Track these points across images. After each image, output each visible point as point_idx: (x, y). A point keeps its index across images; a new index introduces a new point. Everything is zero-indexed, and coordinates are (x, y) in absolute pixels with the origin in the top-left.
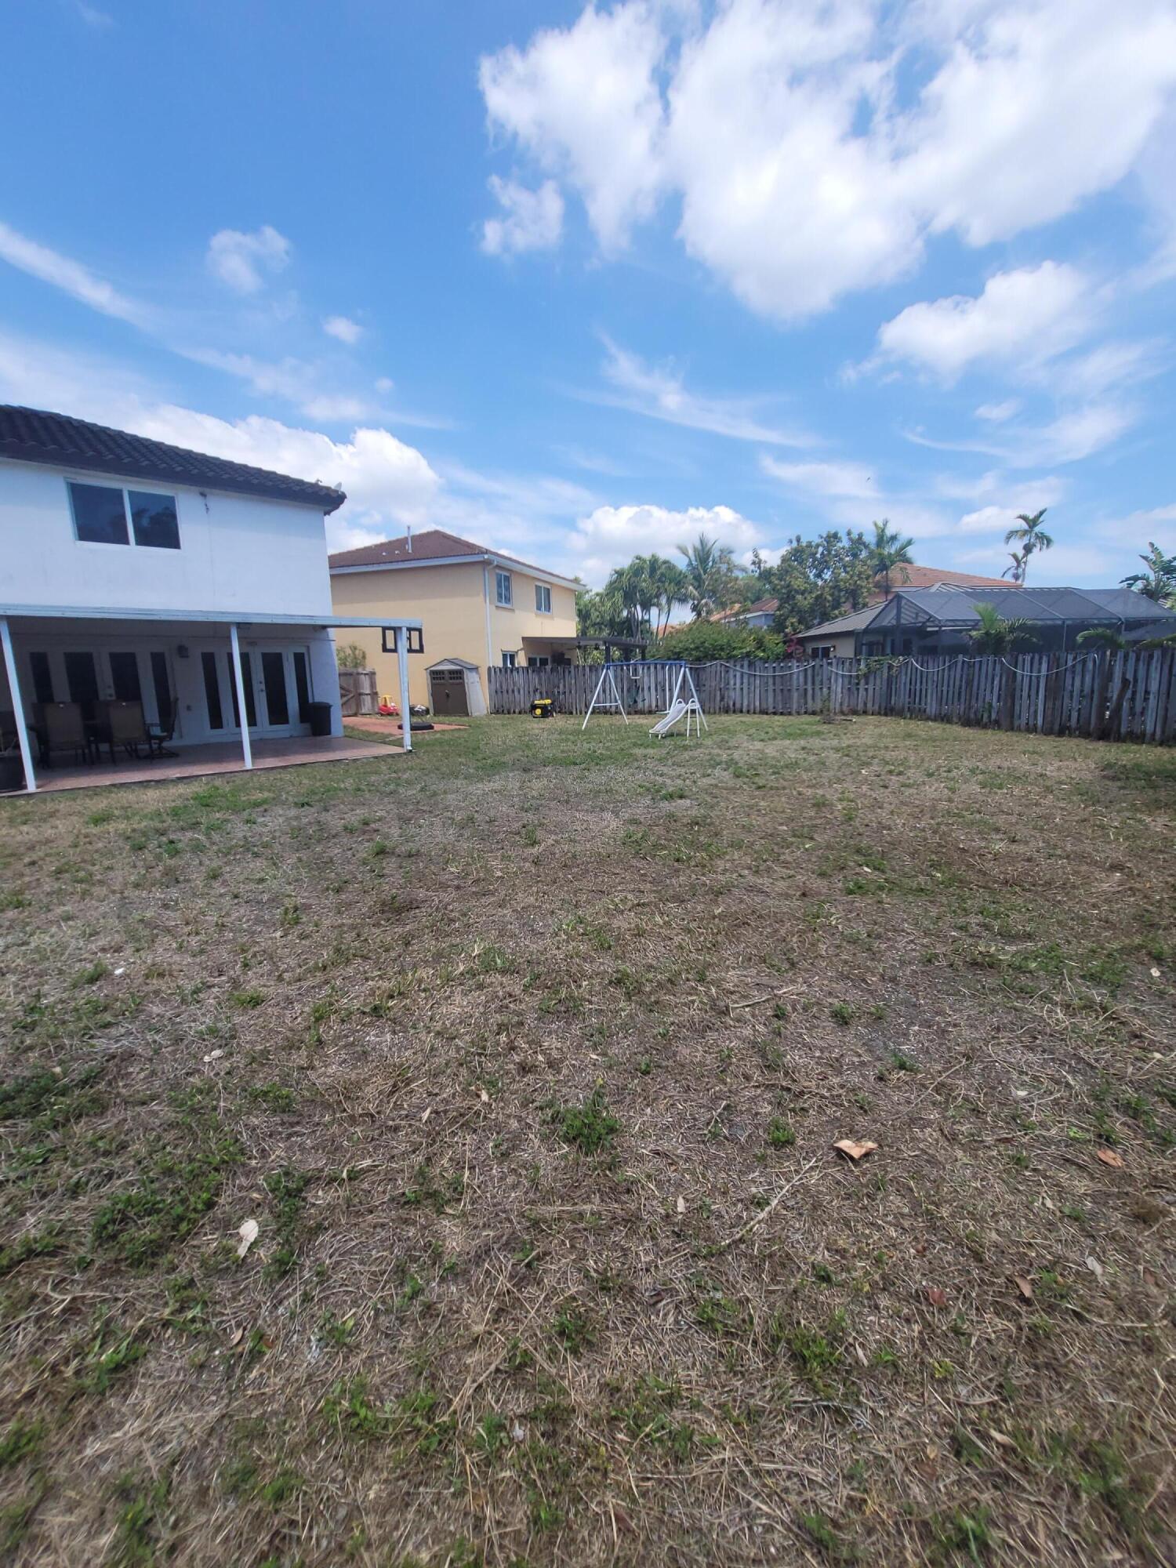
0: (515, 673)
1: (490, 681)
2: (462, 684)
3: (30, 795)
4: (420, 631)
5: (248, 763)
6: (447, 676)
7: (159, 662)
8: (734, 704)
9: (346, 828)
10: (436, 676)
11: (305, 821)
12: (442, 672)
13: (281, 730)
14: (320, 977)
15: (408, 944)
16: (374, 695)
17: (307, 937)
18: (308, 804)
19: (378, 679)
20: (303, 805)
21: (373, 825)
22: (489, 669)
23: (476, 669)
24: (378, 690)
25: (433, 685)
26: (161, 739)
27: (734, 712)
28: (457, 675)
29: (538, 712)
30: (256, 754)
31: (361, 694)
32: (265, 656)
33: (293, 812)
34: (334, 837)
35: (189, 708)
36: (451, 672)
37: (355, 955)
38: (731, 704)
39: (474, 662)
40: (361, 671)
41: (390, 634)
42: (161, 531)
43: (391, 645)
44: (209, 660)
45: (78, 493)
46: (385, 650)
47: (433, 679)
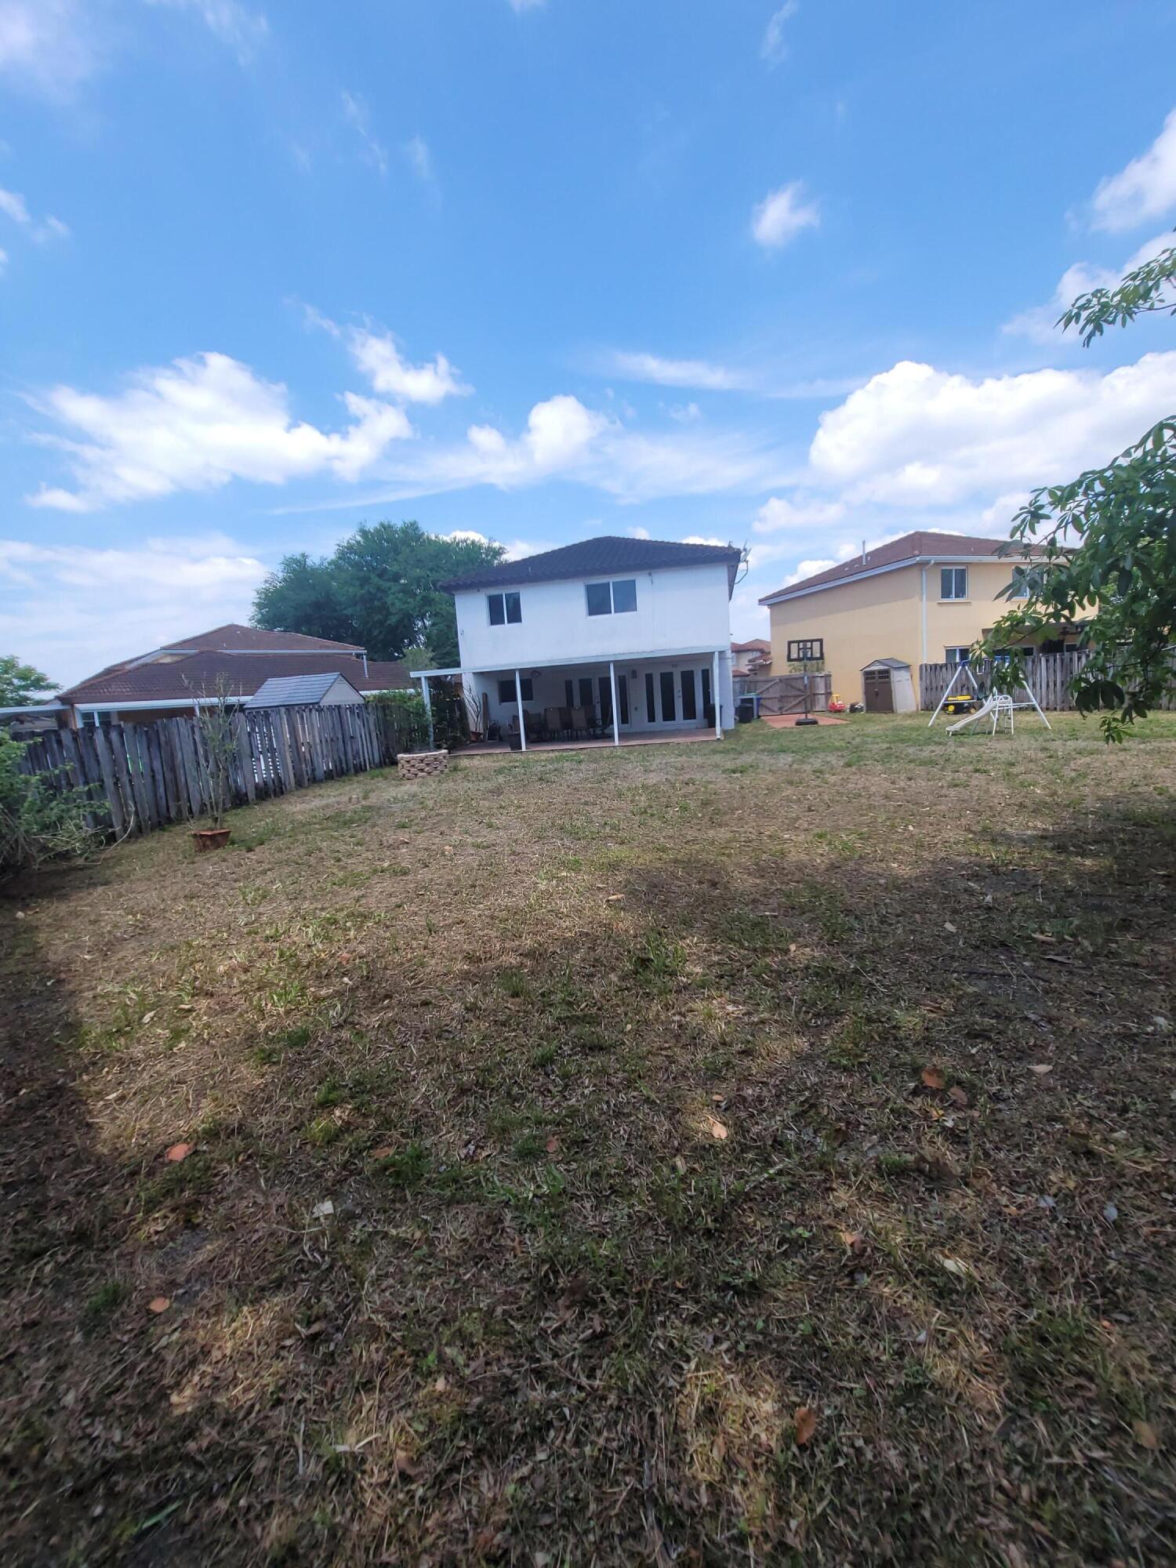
0: (944, 669)
1: (921, 679)
2: (889, 683)
3: (518, 752)
4: (821, 641)
5: (617, 743)
6: (877, 675)
10: (868, 675)
12: (873, 672)
13: (690, 723)
16: (829, 694)
19: (834, 681)
22: (921, 666)
23: (907, 667)
24: (833, 689)
25: (866, 684)
28: (885, 675)
29: (951, 708)
31: (815, 694)
32: (683, 673)
35: (636, 709)
36: (880, 672)
39: (908, 661)
40: (817, 674)
41: (794, 647)
42: (627, 602)
43: (794, 655)
44: (649, 678)
45: (590, 590)
46: (789, 659)
47: (866, 679)
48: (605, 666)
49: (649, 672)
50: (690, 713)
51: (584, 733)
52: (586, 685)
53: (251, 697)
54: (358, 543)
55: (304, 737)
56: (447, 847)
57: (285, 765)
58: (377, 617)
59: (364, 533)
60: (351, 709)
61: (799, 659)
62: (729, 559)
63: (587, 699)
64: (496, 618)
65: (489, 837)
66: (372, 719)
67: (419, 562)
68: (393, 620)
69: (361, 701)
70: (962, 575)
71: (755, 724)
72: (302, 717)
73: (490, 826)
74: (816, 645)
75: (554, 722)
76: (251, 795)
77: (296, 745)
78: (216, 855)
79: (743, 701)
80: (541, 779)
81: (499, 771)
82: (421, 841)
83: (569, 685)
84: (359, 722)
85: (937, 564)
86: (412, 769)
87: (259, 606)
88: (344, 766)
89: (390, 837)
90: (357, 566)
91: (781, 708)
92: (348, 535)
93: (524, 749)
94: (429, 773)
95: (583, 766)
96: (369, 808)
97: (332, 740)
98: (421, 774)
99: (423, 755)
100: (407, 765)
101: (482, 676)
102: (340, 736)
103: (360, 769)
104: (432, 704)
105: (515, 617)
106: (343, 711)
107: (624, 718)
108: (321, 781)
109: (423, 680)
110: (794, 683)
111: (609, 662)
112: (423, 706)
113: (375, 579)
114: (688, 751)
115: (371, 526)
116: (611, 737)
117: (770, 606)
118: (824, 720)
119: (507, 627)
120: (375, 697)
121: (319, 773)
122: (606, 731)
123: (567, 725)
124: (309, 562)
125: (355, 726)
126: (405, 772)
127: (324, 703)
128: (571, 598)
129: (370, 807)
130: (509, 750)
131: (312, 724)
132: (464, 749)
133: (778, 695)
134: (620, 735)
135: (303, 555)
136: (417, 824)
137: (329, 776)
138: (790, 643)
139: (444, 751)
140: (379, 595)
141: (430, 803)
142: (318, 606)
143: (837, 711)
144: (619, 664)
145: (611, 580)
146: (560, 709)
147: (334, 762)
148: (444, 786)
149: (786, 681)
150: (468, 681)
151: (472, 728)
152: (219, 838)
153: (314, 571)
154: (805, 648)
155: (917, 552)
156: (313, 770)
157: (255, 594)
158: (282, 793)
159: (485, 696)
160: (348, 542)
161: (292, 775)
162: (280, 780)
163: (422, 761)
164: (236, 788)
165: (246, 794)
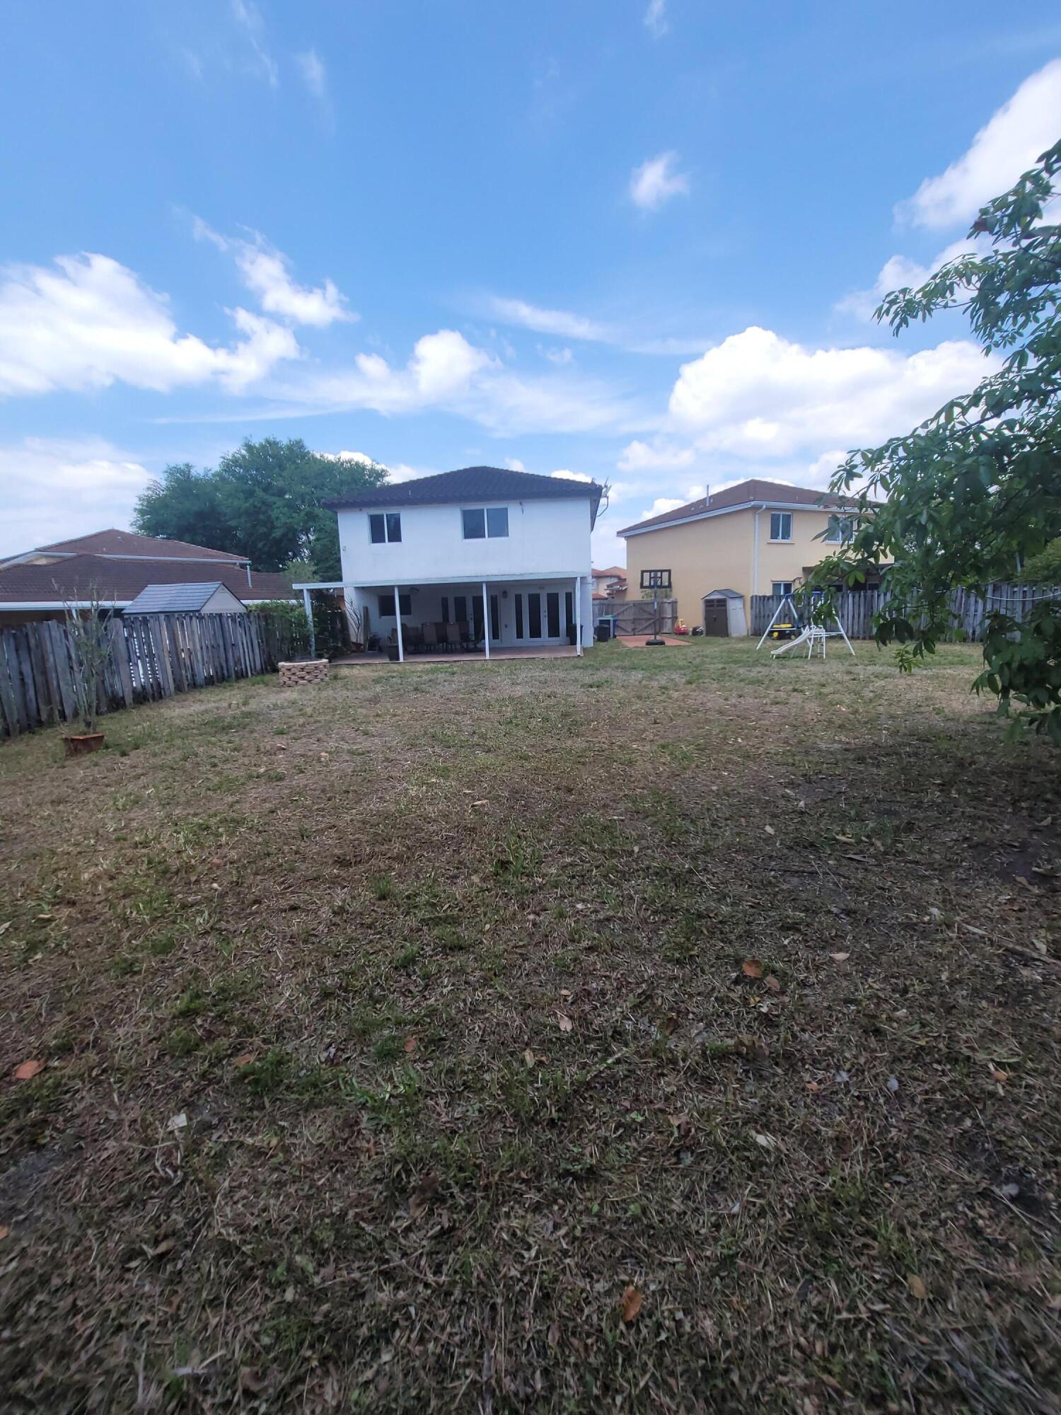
0: (771, 601)
1: (752, 608)
2: (725, 611)
3: (400, 662)
4: (669, 571)
5: (488, 657)
6: (716, 604)
8: (974, 633)
10: (709, 604)
12: (712, 601)
13: (554, 640)
16: (675, 618)
19: (679, 607)
22: (752, 597)
23: (742, 597)
25: (706, 611)
27: (973, 640)
28: (722, 603)
29: (776, 634)
31: (664, 618)
32: (549, 595)
35: (506, 626)
36: (719, 601)
38: (971, 631)
39: (741, 592)
40: (665, 600)
41: (646, 575)
42: (500, 529)
43: (646, 583)
44: (518, 599)
45: (466, 515)
46: (642, 586)
47: (707, 606)
48: (477, 586)
49: (518, 593)
50: (554, 632)
51: (458, 647)
52: (460, 602)
53: (130, 602)
54: (244, 457)
55: (184, 643)
56: (323, 754)
57: (164, 671)
58: (262, 530)
59: (250, 448)
60: (233, 618)
61: (650, 587)
62: (592, 493)
63: (461, 617)
64: (377, 537)
65: (364, 744)
66: (254, 628)
67: (304, 480)
68: (277, 534)
69: (243, 610)
70: (787, 520)
71: (611, 642)
72: (182, 624)
73: (366, 733)
74: (665, 575)
75: (431, 636)
76: (129, 699)
77: (175, 651)
78: (87, 759)
79: (601, 622)
80: (416, 689)
81: (377, 681)
82: (298, 748)
83: (445, 602)
84: (240, 630)
85: (768, 509)
86: (293, 677)
87: (142, 512)
88: (225, 672)
89: (268, 743)
90: (241, 478)
91: (634, 630)
92: (234, 448)
93: (401, 659)
94: (309, 681)
95: (455, 678)
96: (247, 715)
97: (213, 647)
98: (301, 682)
99: (304, 663)
100: (288, 673)
101: (363, 590)
102: (221, 643)
103: (241, 676)
104: (314, 615)
105: (395, 536)
106: (224, 620)
107: (495, 634)
108: (201, 686)
109: (305, 592)
110: (646, 608)
111: (482, 583)
112: (305, 617)
113: (259, 493)
114: (551, 666)
115: (257, 441)
116: (482, 651)
117: (627, 538)
118: (671, 642)
119: (387, 545)
120: (257, 606)
121: (200, 679)
122: (478, 646)
123: (443, 639)
124: (193, 472)
125: (237, 635)
126: (286, 679)
127: (207, 610)
128: (449, 521)
129: (250, 713)
130: (387, 660)
131: (193, 632)
132: (346, 659)
133: (632, 618)
134: (491, 649)
135: (187, 465)
136: (295, 731)
137: (210, 682)
138: (643, 572)
139: (325, 661)
140: (263, 509)
141: (309, 710)
142: (201, 515)
143: (683, 633)
144: (490, 585)
145: (485, 507)
146: (436, 624)
147: (215, 668)
148: (324, 694)
149: (639, 606)
150: (350, 597)
151: (353, 639)
152: (93, 743)
153: (197, 483)
154: (655, 577)
155: (752, 498)
156: (193, 675)
157: (136, 500)
158: (161, 697)
159: (366, 610)
160: (233, 456)
161: (171, 680)
162: (159, 684)
163: (303, 669)
164: (112, 692)
165: (123, 698)
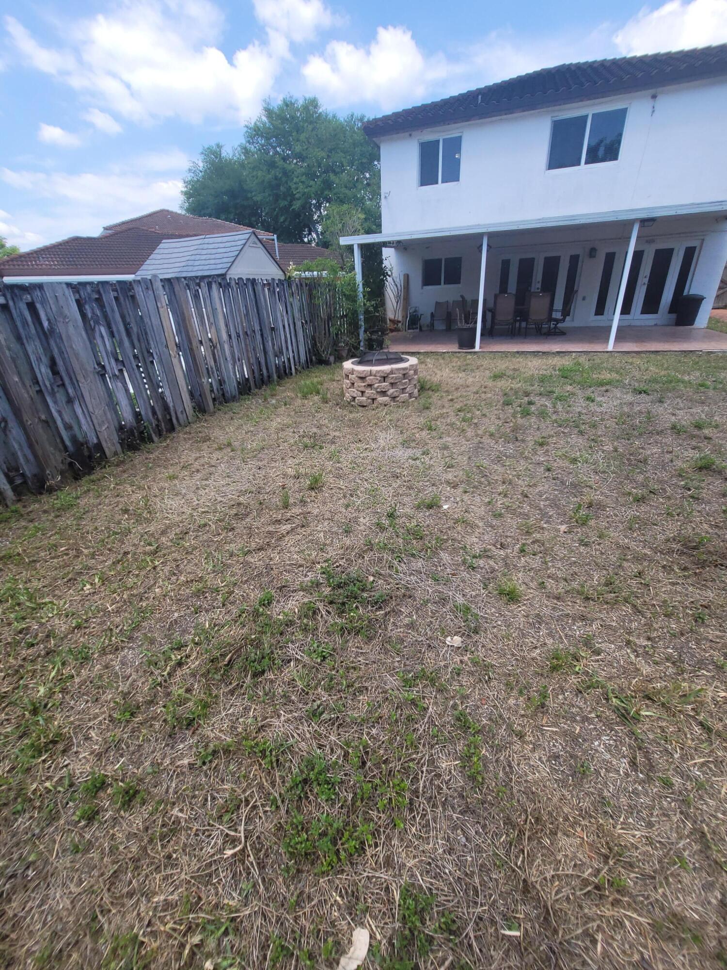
3: (475, 352)
5: (610, 347)
7: (574, 260)
9: (674, 427)
11: (637, 409)
13: (650, 319)
14: (579, 607)
15: (699, 619)
17: (586, 545)
18: (645, 392)
20: (640, 393)
21: (706, 432)
26: (558, 321)
30: (619, 338)
33: (629, 398)
34: (658, 434)
35: (584, 299)
37: (626, 600)
42: (606, 148)
45: (558, 127)
48: (623, 227)
49: (612, 250)
50: (651, 305)
54: (264, 123)
55: (202, 329)
57: (173, 383)
58: (283, 203)
60: (270, 284)
64: (428, 177)
66: (296, 305)
67: (321, 143)
68: (297, 205)
69: (282, 277)
72: (196, 296)
76: (111, 444)
77: (187, 346)
83: (506, 266)
84: (280, 307)
86: (369, 392)
87: (187, 195)
88: (264, 371)
90: (263, 149)
93: (477, 348)
94: (394, 398)
97: (245, 334)
98: (381, 399)
99: (385, 367)
100: (360, 384)
102: (257, 328)
103: (284, 373)
104: (366, 284)
105: (453, 175)
106: (259, 288)
108: (234, 399)
109: (356, 248)
112: (356, 286)
115: (276, 103)
119: (441, 188)
121: (231, 387)
124: (224, 153)
126: (354, 392)
127: (233, 274)
128: (531, 141)
130: (454, 348)
131: (214, 310)
135: (218, 145)
137: (245, 389)
140: (284, 179)
142: (232, 194)
145: (591, 110)
147: (250, 365)
150: (390, 257)
156: (221, 382)
157: (182, 183)
158: (172, 429)
159: (407, 278)
160: (255, 124)
161: (186, 397)
162: (166, 408)
163: (384, 378)
164: (74, 439)
165: (99, 447)
